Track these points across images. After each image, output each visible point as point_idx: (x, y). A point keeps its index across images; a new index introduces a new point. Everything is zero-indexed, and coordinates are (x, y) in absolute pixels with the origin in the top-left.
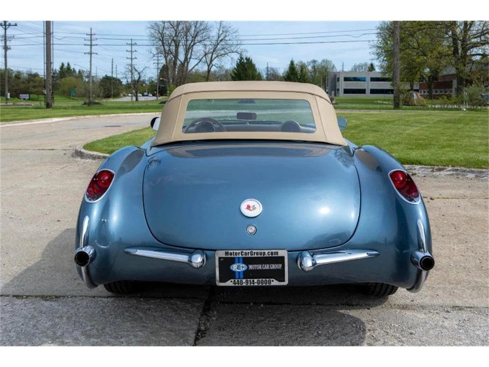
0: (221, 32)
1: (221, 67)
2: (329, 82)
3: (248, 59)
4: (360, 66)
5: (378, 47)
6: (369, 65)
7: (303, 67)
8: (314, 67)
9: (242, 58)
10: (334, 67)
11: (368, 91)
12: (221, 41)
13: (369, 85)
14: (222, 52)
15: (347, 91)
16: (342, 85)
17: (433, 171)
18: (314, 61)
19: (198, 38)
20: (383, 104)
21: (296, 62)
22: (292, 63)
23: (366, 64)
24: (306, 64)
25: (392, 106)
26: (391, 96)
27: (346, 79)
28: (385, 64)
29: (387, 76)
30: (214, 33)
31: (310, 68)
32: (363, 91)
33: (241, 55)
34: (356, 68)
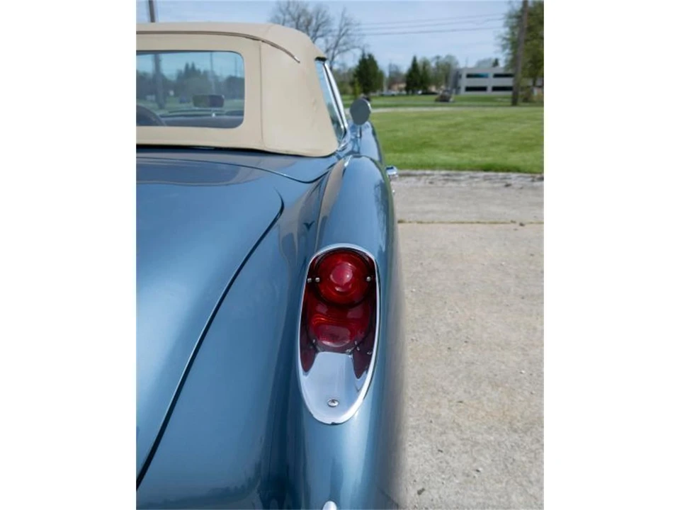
0: (343, 24)
1: (343, 65)
2: (451, 80)
3: (370, 56)
4: (484, 62)
5: (505, 39)
6: (493, 61)
7: (426, 63)
8: (437, 64)
9: (363, 55)
10: (457, 63)
11: (490, 89)
12: (343, 35)
13: (491, 82)
14: (344, 48)
15: (468, 89)
16: (465, 82)
17: (533, 181)
18: (438, 57)
19: (319, 33)
20: (501, 101)
21: (419, 59)
22: (415, 60)
23: (490, 60)
24: (430, 61)
25: (510, 104)
26: (509, 93)
27: (469, 76)
28: (510, 57)
29: (510, 72)
30: (335, 26)
31: (433, 65)
32: (484, 89)
33: (363, 51)
34: (480, 63)
